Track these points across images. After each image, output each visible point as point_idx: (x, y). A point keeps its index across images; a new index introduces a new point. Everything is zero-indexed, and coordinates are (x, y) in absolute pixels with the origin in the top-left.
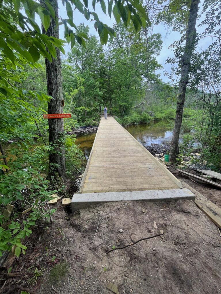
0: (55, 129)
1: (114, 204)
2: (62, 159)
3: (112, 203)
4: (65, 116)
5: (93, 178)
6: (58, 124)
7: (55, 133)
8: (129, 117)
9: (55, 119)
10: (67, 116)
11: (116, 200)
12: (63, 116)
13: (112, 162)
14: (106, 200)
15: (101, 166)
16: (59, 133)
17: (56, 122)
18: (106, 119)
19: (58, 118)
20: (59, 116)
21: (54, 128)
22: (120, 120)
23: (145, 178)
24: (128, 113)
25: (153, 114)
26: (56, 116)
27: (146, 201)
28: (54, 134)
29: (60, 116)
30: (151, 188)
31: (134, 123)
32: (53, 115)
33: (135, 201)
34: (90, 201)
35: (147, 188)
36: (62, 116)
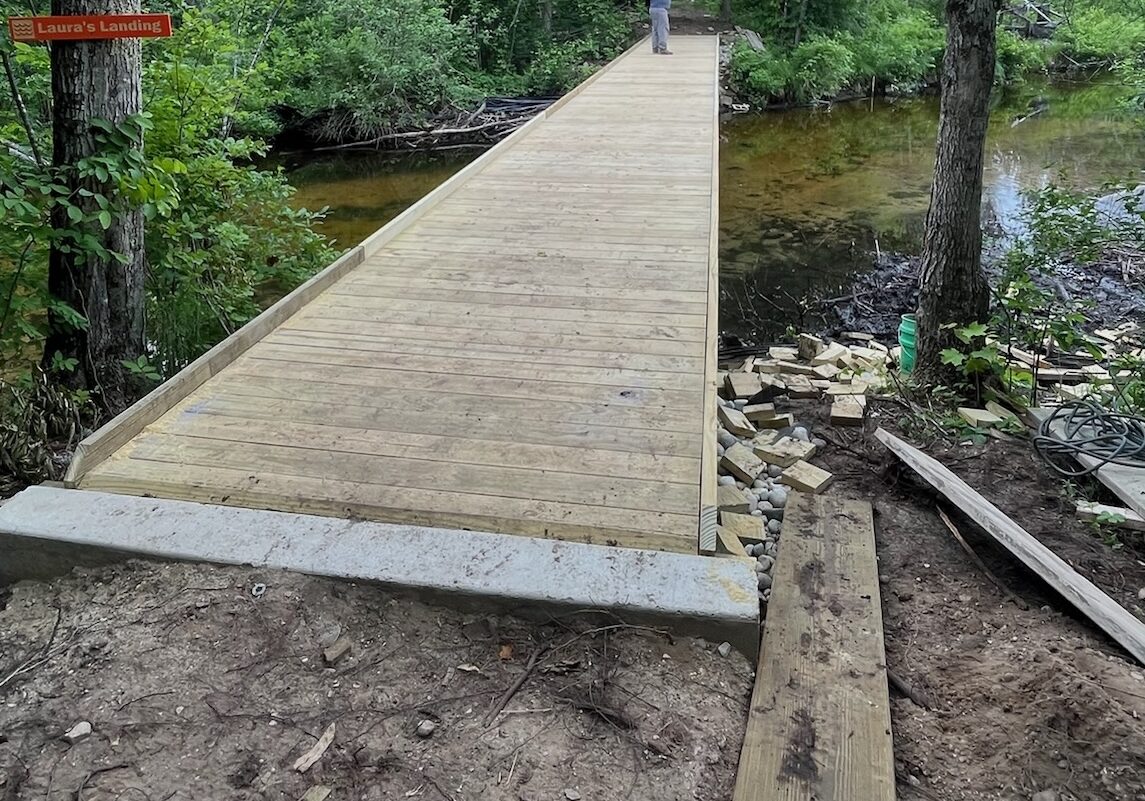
0: (75, 102)
1: (195, 580)
2: (116, 280)
3: (188, 569)
4: (133, 27)
5: (215, 414)
6: (96, 70)
7: (76, 123)
8: (843, 42)
9: (80, 41)
10: (148, 26)
11: (217, 556)
12: (123, 27)
13: (422, 328)
14: (165, 548)
15: (335, 344)
16: (98, 123)
17: (85, 59)
18: (664, 52)
19: (94, 41)
20: (98, 27)
21: (69, 95)
22: (776, 57)
23: (523, 452)
24: (838, 15)
25: (1051, 22)
26: (79, 29)
27: (399, 598)
28: (71, 131)
29: (107, 27)
30: (495, 520)
31: (883, 83)
32: (66, 23)
33: (327, 583)
34: (77, 536)
35: (469, 516)
36: (114, 28)
